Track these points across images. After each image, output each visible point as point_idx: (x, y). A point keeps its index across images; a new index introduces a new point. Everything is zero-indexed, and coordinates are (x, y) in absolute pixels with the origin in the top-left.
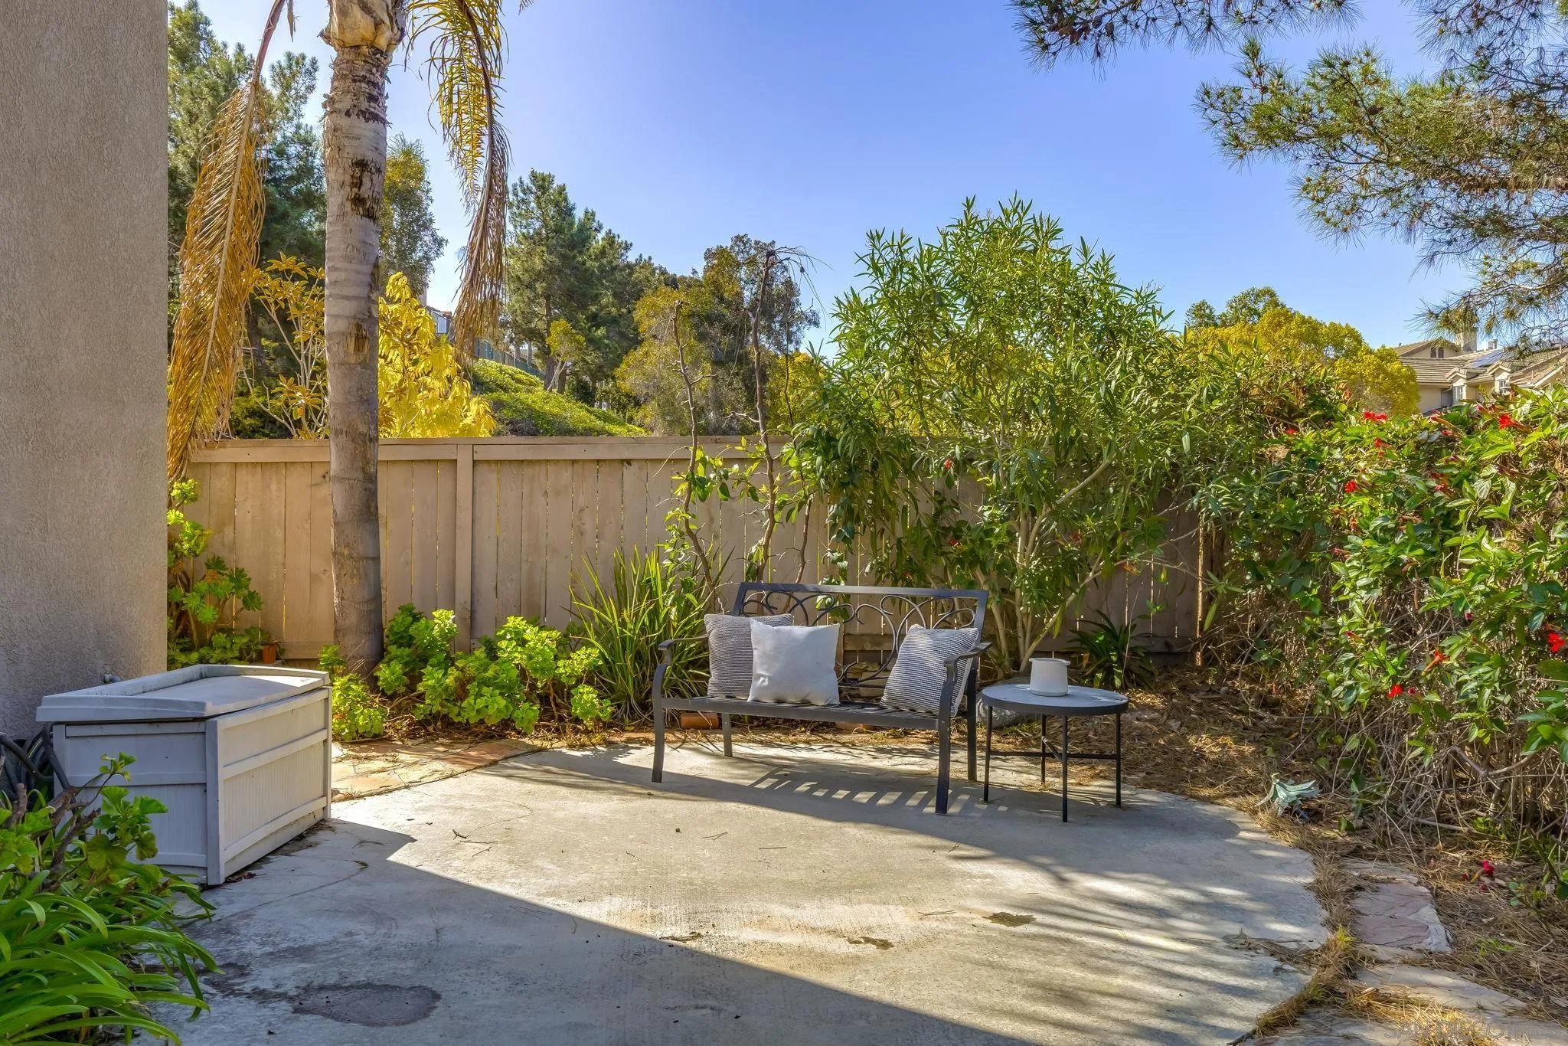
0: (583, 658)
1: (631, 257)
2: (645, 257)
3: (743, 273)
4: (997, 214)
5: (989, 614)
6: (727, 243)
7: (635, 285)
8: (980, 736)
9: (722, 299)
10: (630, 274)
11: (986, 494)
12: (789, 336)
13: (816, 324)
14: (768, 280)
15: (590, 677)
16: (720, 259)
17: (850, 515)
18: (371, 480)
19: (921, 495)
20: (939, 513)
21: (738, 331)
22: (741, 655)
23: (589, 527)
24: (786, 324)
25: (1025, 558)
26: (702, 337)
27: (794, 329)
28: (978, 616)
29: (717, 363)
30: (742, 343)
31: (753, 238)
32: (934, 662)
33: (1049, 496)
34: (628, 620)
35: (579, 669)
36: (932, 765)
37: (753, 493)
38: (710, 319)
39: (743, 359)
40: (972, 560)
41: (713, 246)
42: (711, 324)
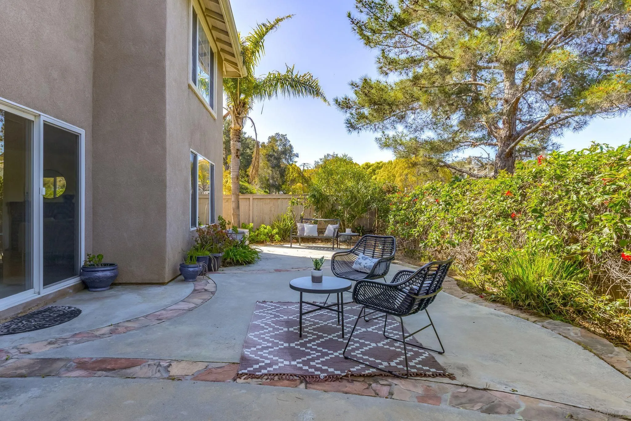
0: (275, 231)
1: (246, 136)
2: (250, 136)
3: (278, 143)
4: (342, 156)
5: (340, 223)
6: (274, 135)
7: (247, 144)
8: (339, 243)
9: (274, 151)
10: (246, 141)
11: (339, 205)
12: (291, 159)
13: (298, 157)
14: (285, 145)
15: (277, 233)
16: (273, 139)
17: (317, 208)
18: (239, 202)
19: (329, 204)
20: (332, 207)
21: (278, 159)
22: (303, 229)
23: (272, 210)
24: (290, 156)
25: (346, 215)
26: (268, 161)
27: (292, 158)
28: (339, 223)
29: (273, 167)
30: (279, 162)
31: (280, 133)
32: (333, 229)
33: (350, 205)
34: (282, 225)
35: (275, 233)
36: (332, 246)
37: (302, 204)
38: (271, 156)
39: (279, 167)
40: (338, 215)
41: (271, 135)
42: (271, 157)
